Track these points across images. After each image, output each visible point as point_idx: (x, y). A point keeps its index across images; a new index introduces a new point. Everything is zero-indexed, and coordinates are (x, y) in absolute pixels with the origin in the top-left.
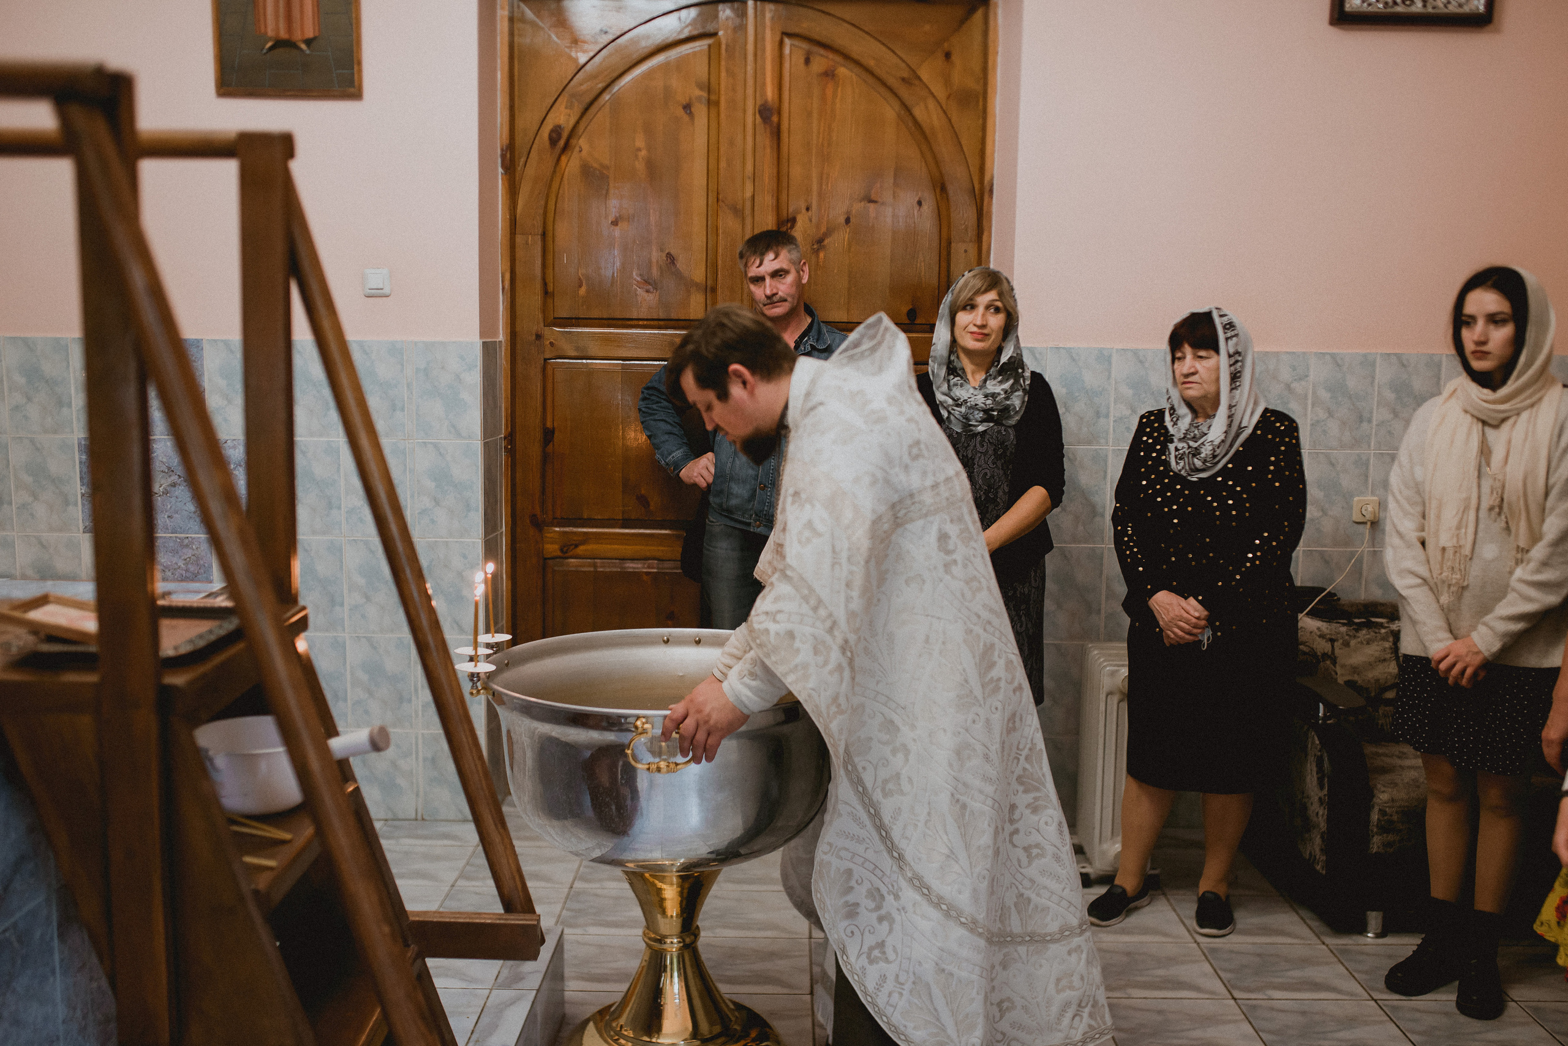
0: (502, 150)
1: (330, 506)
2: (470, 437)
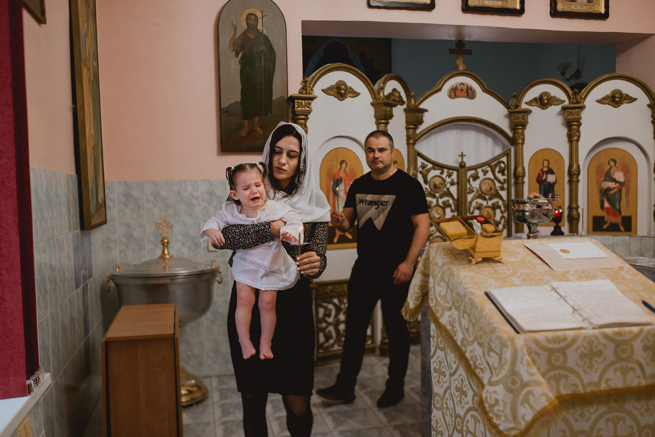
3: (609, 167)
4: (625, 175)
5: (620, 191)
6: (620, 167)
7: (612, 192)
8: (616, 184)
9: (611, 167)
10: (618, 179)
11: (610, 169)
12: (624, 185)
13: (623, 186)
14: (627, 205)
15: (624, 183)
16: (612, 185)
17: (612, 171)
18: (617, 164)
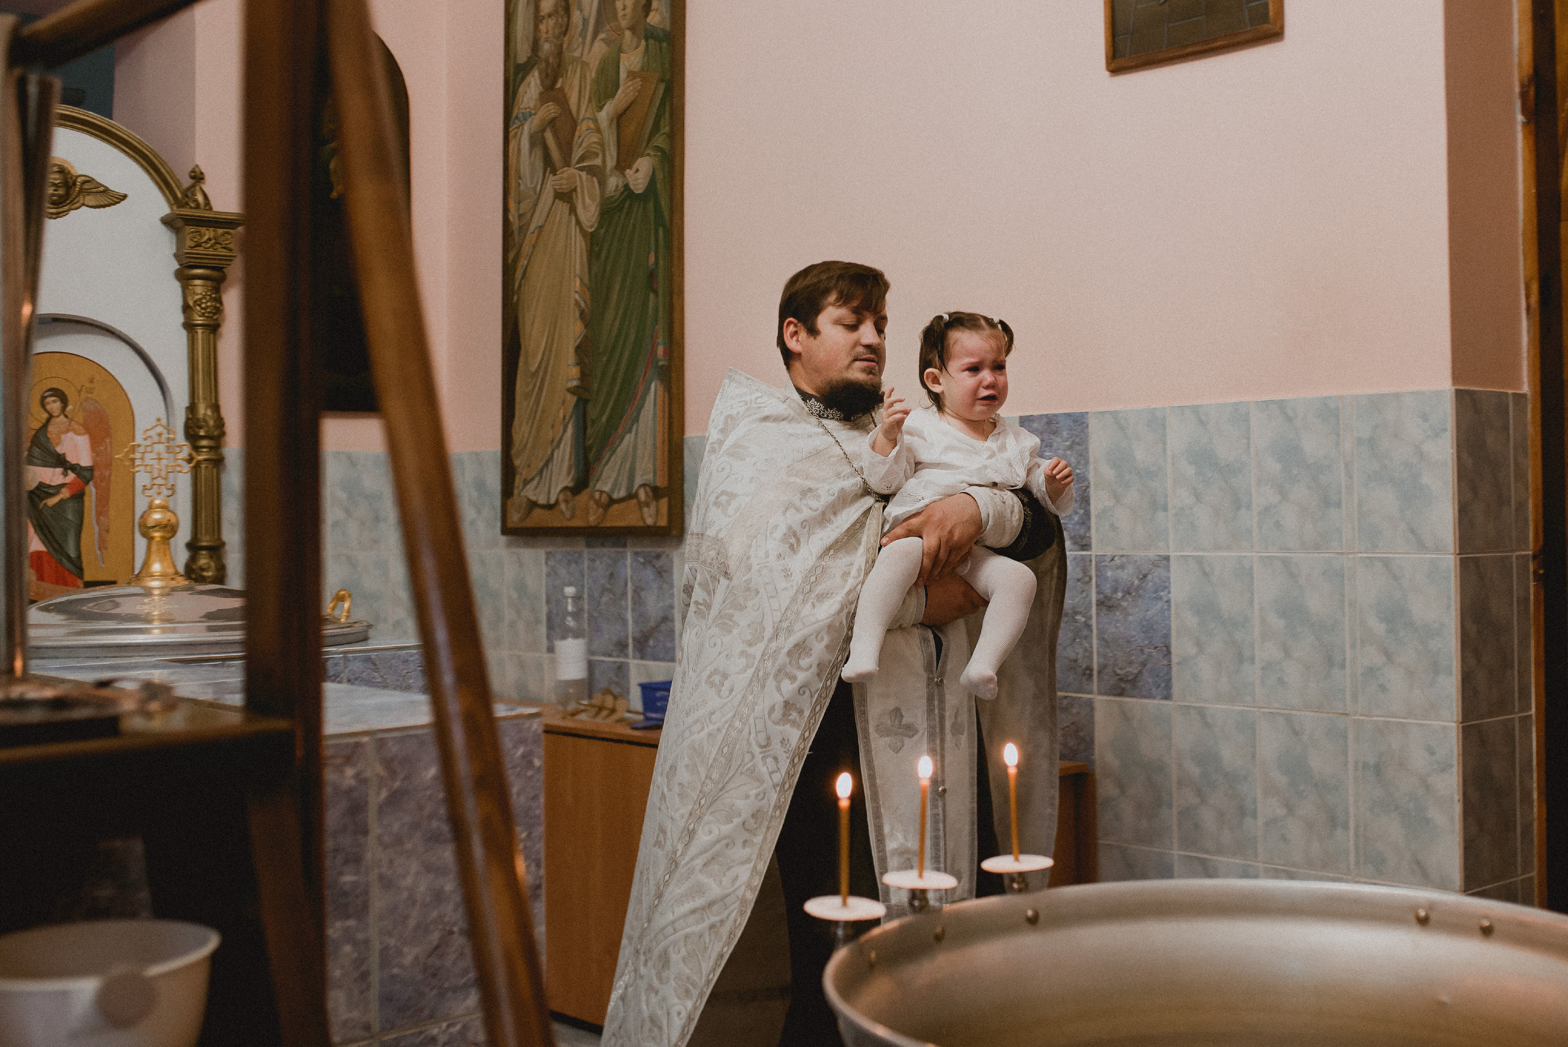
0: (1522, 86)
1: (1240, 658)
2: (1437, 549)
3: (45, 416)
4: (95, 444)
5: (78, 497)
6: (80, 418)
7: (52, 501)
8: (65, 474)
9: (51, 417)
10: (71, 459)
11: (48, 420)
12: (92, 478)
13: (87, 483)
14: (103, 545)
15: (91, 469)
16: (52, 476)
17: (52, 429)
18: (70, 407)
